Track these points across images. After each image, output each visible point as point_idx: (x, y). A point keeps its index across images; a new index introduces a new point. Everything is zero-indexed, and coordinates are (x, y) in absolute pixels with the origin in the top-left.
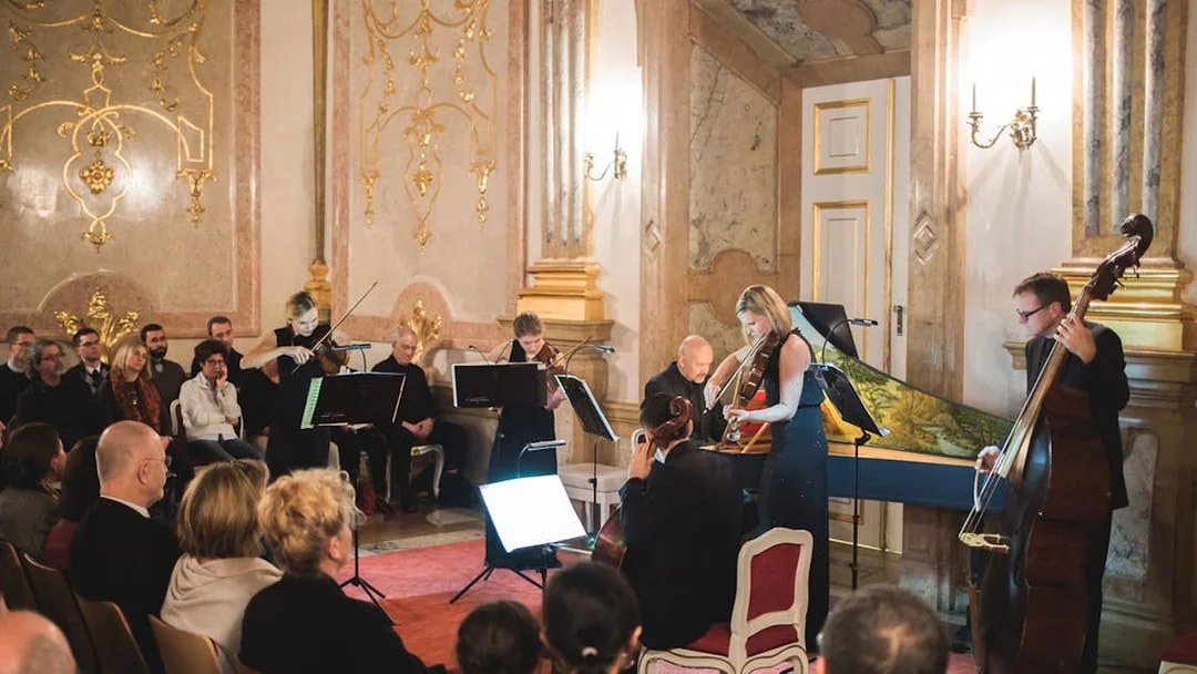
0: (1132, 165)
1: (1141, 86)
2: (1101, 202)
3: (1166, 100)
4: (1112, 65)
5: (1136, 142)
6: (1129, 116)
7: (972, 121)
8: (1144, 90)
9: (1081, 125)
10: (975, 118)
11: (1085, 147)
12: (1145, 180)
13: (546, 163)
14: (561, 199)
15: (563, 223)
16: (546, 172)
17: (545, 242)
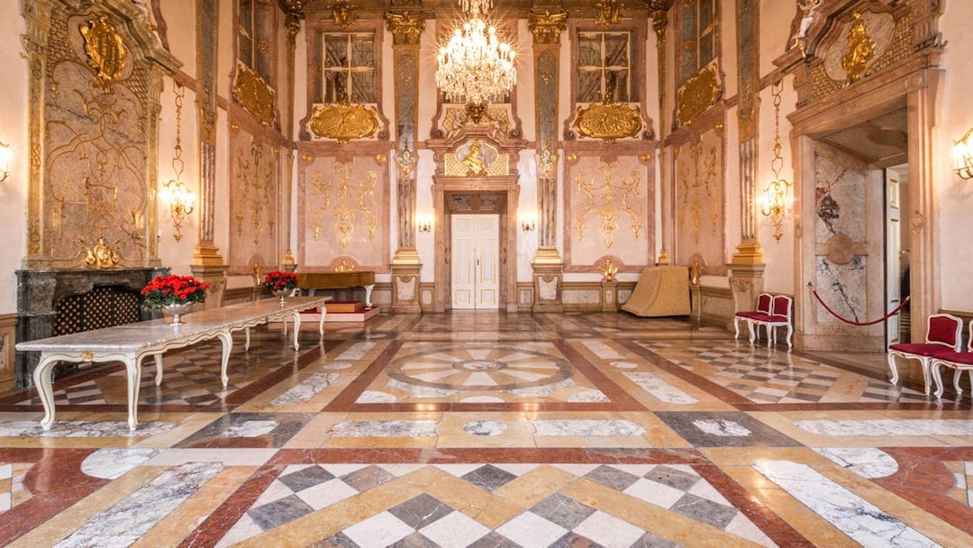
13: (400, 227)
14: (406, 236)
15: (407, 242)
16: (400, 230)
17: (400, 246)
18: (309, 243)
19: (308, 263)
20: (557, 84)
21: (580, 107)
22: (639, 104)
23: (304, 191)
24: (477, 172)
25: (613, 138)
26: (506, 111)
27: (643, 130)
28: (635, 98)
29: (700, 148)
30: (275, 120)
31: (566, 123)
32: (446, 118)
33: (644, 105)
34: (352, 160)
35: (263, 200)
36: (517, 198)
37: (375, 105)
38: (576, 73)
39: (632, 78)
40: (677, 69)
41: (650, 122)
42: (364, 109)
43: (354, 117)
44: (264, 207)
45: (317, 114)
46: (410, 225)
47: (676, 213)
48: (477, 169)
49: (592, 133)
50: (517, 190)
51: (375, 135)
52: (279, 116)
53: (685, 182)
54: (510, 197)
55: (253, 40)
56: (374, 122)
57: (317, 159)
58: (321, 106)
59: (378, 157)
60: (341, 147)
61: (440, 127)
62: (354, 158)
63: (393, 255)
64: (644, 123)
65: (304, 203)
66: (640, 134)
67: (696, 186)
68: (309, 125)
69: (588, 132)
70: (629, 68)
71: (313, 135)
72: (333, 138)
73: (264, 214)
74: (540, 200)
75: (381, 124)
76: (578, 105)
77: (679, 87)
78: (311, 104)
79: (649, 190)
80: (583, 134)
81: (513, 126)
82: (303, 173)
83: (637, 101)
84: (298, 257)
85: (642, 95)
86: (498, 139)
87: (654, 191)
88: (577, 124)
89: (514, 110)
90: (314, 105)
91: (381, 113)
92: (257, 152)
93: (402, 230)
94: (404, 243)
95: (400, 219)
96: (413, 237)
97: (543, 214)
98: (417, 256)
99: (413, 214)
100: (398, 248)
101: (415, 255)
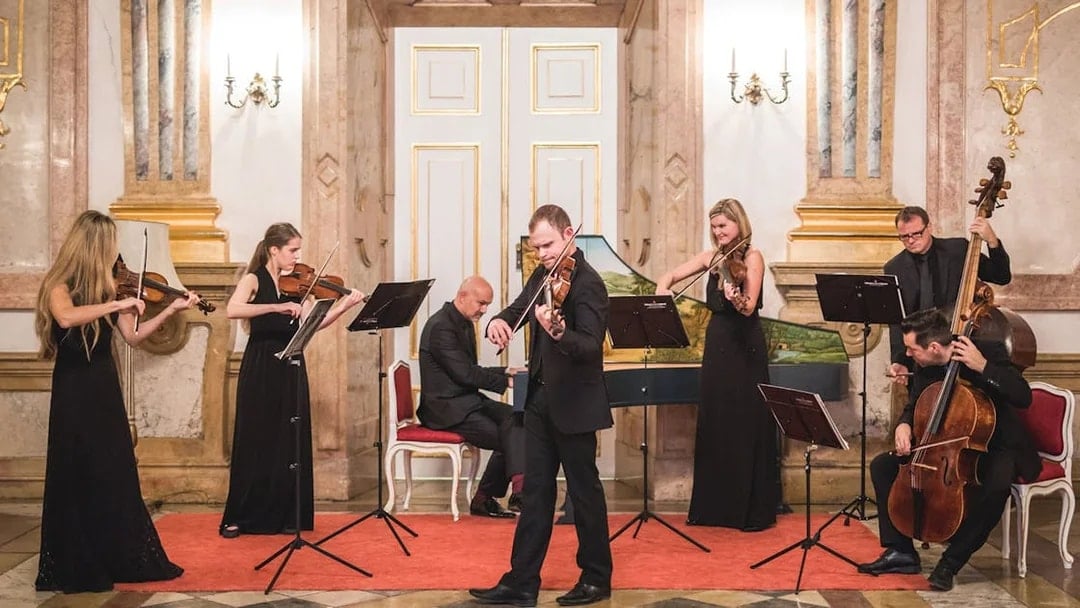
0: (858, 124)
1: (865, 63)
2: (833, 152)
3: (885, 76)
4: (841, 45)
5: (861, 107)
6: (856, 86)
7: (731, 79)
8: (867, 67)
9: (814, 90)
10: (733, 78)
11: (818, 108)
12: (870, 135)
13: (135, 83)
14: (162, 126)
15: (168, 154)
16: (136, 94)
17: (133, 176)
93: (144, 97)
94: (154, 163)
95: (135, 44)
96: (197, 132)
97: (830, 20)
98: (219, 224)
99: (197, 19)
100: (127, 185)
101: (208, 223)
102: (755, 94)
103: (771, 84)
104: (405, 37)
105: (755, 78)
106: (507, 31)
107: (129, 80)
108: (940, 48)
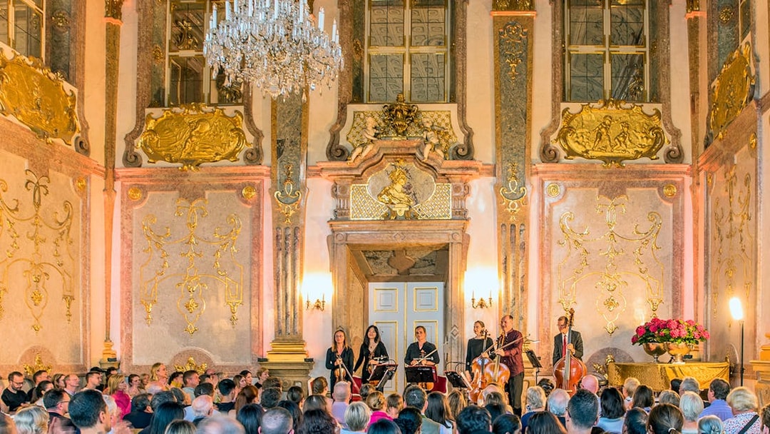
1: (518, 294)
3: (524, 299)
5: (516, 309)
6: (515, 302)
7: (473, 300)
8: (518, 296)
9: (501, 304)
11: (502, 310)
13: (278, 303)
14: (286, 317)
15: (289, 326)
16: (278, 307)
17: (277, 333)
18: (137, 328)
19: (135, 361)
20: (529, 73)
21: (567, 109)
22: (659, 106)
23: (130, 246)
24: (401, 214)
25: (619, 160)
26: (449, 116)
27: (666, 146)
28: (655, 98)
29: (735, 175)
30: (77, 134)
31: (545, 135)
32: (353, 127)
33: (668, 108)
34: (203, 196)
35: (52, 260)
36: (464, 256)
37: (241, 109)
38: (561, 58)
39: (652, 64)
40: (710, 52)
41: (676, 134)
42: (225, 116)
43: (208, 128)
44: (53, 272)
45: (151, 125)
46: (294, 299)
47: (710, 281)
48: (401, 210)
49: (587, 152)
50: (465, 244)
51: (240, 156)
52: (85, 129)
53: (719, 230)
54: (454, 255)
55: (44, 12)
56: (239, 136)
57: (150, 194)
58: (157, 112)
59: (244, 192)
60: (186, 175)
61: (343, 142)
62: (207, 193)
63: (267, 347)
64: (668, 137)
65: (130, 264)
66: (661, 153)
67: (730, 236)
68: (139, 141)
69: (579, 149)
70: (647, 49)
71: (145, 159)
72: (176, 161)
73: (55, 284)
74: (503, 258)
75: (250, 138)
76: (563, 106)
77: (713, 80)
78: (143, 109)
79: (674, 243)
80: (571, 153)
81: (460, 139)
82: (129, 217)
83: (657, 101)
84: (122, 350)
85: (664, 92)
86: (432, 159)
87: (683, 245)
88: (563, 136)
89: (462, 113)
90: (148, 111)
91: (250, 121)
92: (38, 186)
93: (281, 308)
94: (283, 329)
95: (278, 290)
96: (298, 319)
97: (506, 280)
98: (305, 349)
99: (298, 282)
100: (276, 336)
101: (301, 349)
102: (482, 305)
103: (487, 302)
104: (372, 286)
105: (482, 300)
106: (406, 283)
107: (276, 302)
108: (542, 289)
